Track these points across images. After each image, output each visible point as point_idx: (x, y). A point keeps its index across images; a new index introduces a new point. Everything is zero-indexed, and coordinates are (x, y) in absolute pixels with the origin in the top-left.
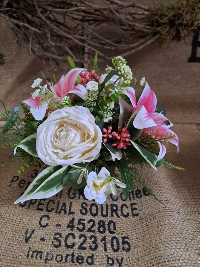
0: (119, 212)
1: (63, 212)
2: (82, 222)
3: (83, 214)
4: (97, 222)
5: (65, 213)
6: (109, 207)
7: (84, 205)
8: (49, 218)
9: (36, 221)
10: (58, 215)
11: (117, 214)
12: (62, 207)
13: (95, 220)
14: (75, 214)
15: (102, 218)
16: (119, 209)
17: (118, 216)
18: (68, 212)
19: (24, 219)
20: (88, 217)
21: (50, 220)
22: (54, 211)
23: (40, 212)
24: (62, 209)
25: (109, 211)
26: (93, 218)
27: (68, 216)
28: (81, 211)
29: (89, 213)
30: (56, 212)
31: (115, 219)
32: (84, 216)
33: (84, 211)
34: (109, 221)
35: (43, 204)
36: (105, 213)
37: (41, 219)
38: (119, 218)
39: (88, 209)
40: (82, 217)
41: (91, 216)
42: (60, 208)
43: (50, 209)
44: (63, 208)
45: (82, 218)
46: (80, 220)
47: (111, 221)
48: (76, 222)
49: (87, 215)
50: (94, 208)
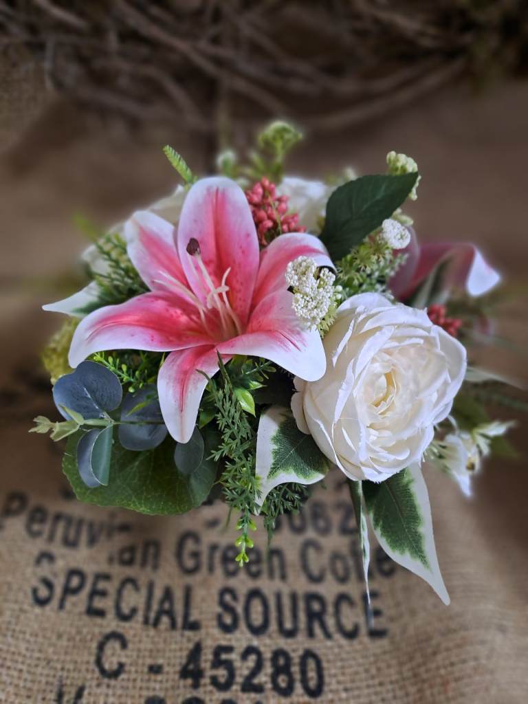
0: (330, 622)
1: (165, 620)
2: (224, 656)
3: (227, 629)
4: (268, 655)
5: (173, 625)
6: (301, 605)
7: (228, 598)
8: (124, 645)
9: (86, 658)
10: (152, 632)
11: (324, 626)
12: (162, 602)
13: (262, 649)
14: (203, 631)
15: (283, 643)
16: (330, 609)
17: (328, 636)
18: (179, 621)
19: (51, 650)
20: (241, 639)
21: (129, 653)
22: (140, 617)
23: (99, 620)
24: (161, 612)
25: (302, 617)
26: (255, 642)
27: (182, 636)
28: (219, 617)
29: (242, 625)
30: (146, 621)
31: (320, 645)
32: (228, 636)
33: (228, 620)
34: (301, 652)
35: (103, 594)
36: (288, 625)
37: (101, 647)
38: (329, 643)
39: (240, 609)
40: (224, 640)
41: (249, 635)
42: (155, 607)
43: (126, 610)
44: (167, 606)
45: (224, 643)
46: (220, 650)
47: (309, 654)
48: (207, 657)
49: (237, 634)
50: (257, 607)
